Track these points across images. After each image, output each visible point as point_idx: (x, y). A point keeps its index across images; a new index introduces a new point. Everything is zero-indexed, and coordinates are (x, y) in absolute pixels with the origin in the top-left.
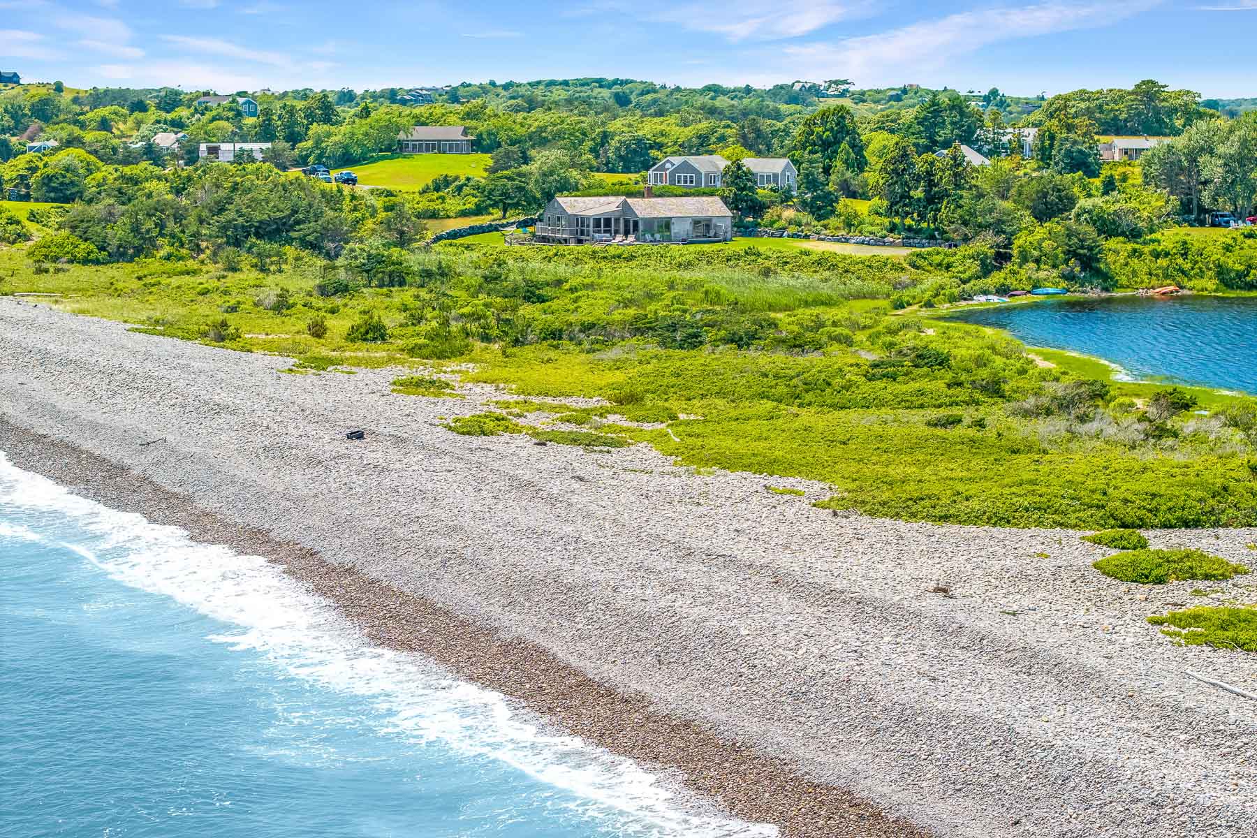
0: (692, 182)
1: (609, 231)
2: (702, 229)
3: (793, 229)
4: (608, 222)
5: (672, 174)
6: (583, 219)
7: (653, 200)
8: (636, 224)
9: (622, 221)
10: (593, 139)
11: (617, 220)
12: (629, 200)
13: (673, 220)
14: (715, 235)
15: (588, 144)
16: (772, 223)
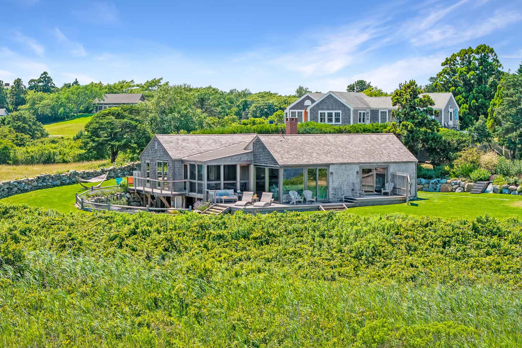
0: (337, 120)
1: (233, 186)
2: (372, 181)
3: (499, 182)
4: (231, 170)
5: (314, 111)
6: (193, 166)
7: (300, 138)
8: (274, 175)
9: (252, 169)
10: (238, 106)
11: (245, 168)
12: (264, 138)
13: (331, 169)
14: (394, 192)
15: (235, 109)
16: (466, 174)
